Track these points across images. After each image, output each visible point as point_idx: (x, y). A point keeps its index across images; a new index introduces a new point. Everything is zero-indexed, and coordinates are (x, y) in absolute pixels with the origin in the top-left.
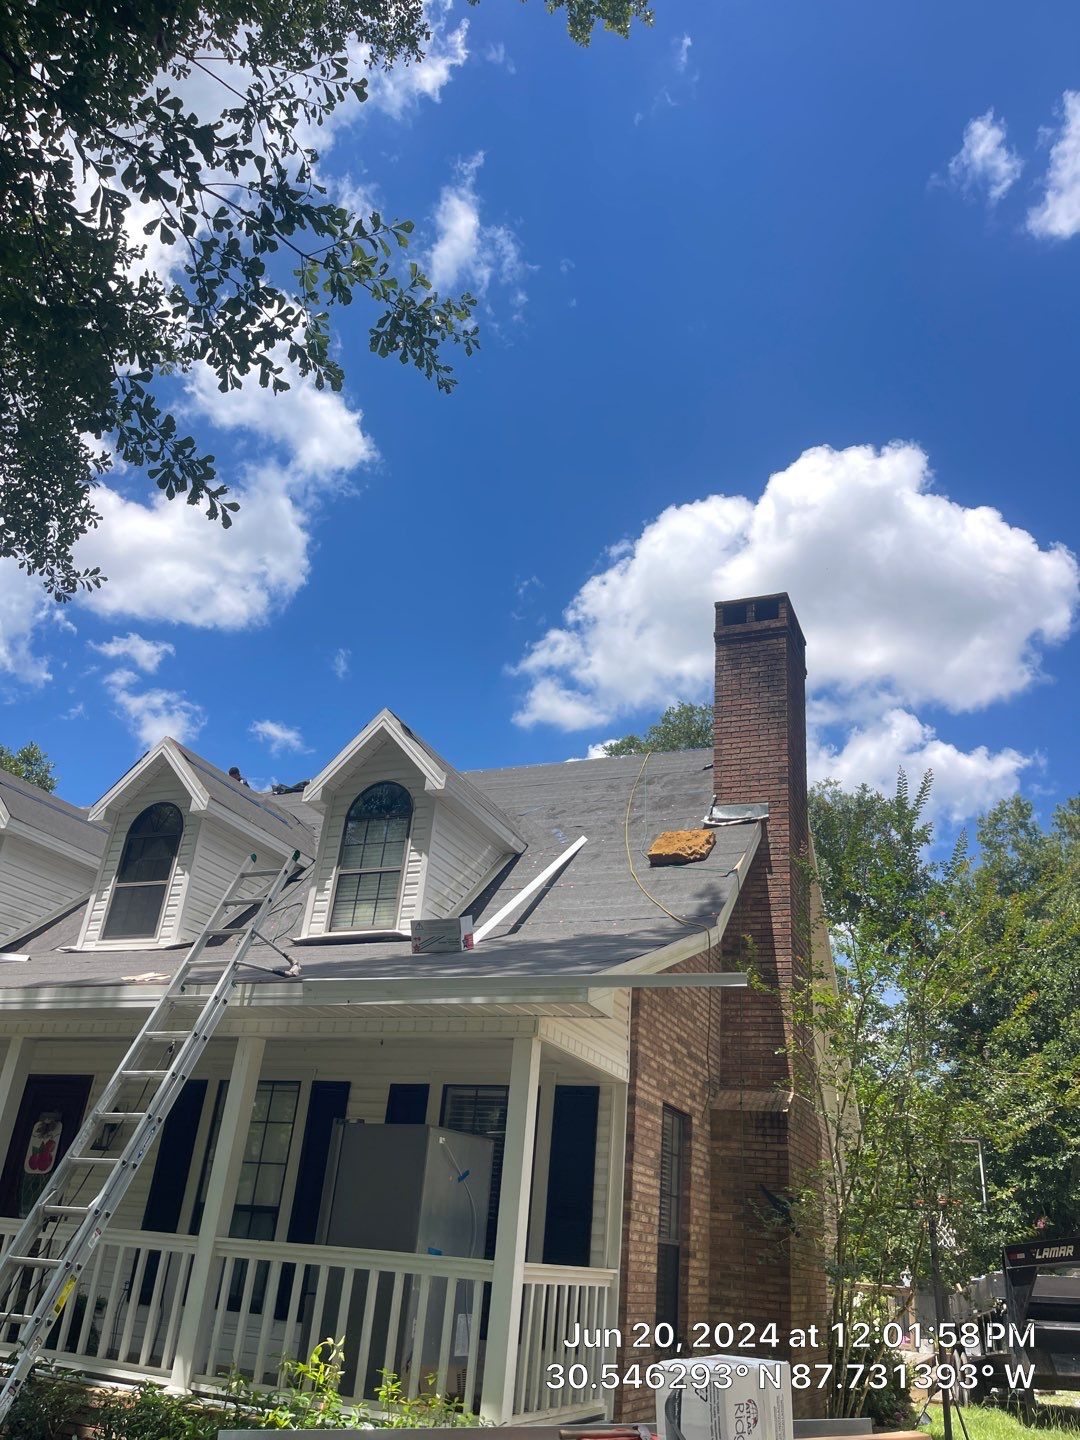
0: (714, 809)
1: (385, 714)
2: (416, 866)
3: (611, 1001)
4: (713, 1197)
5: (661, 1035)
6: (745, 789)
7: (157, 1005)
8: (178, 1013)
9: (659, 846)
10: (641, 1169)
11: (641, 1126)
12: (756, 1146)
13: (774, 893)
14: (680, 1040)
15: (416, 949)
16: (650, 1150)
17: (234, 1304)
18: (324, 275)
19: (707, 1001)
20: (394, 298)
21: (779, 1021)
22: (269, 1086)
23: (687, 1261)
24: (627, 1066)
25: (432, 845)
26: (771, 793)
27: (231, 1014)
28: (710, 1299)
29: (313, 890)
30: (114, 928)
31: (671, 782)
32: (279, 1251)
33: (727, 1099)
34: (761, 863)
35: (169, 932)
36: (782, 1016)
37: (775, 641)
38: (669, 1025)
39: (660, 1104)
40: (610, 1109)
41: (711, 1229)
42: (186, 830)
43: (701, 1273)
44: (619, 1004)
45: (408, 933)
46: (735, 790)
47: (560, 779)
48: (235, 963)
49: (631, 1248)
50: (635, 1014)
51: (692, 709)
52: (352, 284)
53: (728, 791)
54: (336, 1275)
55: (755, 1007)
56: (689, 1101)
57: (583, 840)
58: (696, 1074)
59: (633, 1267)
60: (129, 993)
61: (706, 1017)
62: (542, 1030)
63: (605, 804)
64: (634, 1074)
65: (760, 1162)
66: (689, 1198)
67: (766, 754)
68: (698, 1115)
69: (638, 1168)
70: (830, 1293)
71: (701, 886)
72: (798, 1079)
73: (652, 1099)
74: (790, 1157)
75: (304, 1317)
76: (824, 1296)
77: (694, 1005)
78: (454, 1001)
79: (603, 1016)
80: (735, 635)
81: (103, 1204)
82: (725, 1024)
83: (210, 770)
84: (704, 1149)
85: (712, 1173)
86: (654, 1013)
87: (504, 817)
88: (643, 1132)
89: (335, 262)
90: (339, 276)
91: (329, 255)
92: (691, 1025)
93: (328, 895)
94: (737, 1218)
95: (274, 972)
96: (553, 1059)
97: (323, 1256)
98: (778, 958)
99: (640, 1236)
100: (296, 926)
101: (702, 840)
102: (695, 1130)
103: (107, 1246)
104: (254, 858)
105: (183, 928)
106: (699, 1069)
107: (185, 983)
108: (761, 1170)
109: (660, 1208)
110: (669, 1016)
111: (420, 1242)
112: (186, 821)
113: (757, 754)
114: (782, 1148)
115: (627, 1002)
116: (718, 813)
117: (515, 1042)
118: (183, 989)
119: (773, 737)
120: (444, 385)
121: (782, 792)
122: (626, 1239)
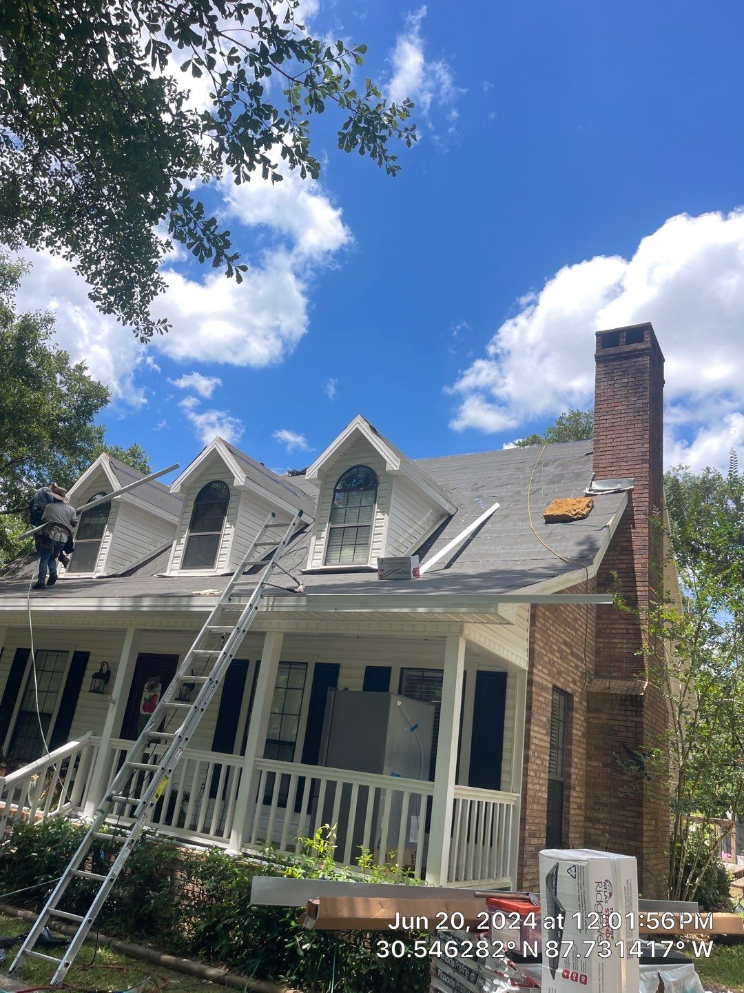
0: (593, 483)
1: (359, 419)
2: (381, 523)
3: (516, 613)
4: (588, 750)
5: (551, 639)
6: (616, 468)
7: (213, 610)
8: (227, 615)
9: (552, 509)
10: (536, 729)
11: (536, 700)
12: (620, 718)
13: (637, 543)
14: (565, 643)
15: (381, 577)
16: (543, 717)
17: (267, 801)
18: (304, 92)
19: (585, 617)
20: (354, 106)
21: (638, 633)
22: (286, 665)
23: (569, 792)
24: (527, 659)
25: (392, 509)
26: (636, 471)
27: (260, 617)
28: (586, 818)
29: (314, 538)
30: (188, 563)
31: (561, 465)
32: (296, 769)
33: (599, 685)
34: (627, 521)
35: (223, 565)
36: (640, 629)
37: (640, 359)
38: (557, 632)
39: (551, 686)
40: (515, 688)
41: (586, 771)
42: (232, 499)
43: (579, 801)
44: (520, 617)
45: (376, 567)
46: (608, 469)
47: (482, 463)
48: (262, 583)
49: (529, 781)
50: (533, 624)
51: (579, 414)
52: (324, 97)
53: (603, 470)
54: (331, 785)
55: (620, 622)
56: (572, 685)
57: (497, 506)
58: (576, 667)
59: (530, 793)
60: (196, 602)
61: (585, 628)
62: (466, 632)
63: (513, 481)
64: (532, 664)
65: (622, 729)
66: (570, 751)
67: (632, 442)
68: (578, 694)
69: (534, 728)
70: (673, 819)
71: (582, 537)
72: (650, 672)
73: (545, 683)
74: (645, 726)
75: (311, 810)
76: (669, 821)
77: (576, 620)
78: (405, 610)
79: (509, 623)
80: (609, 355)
81: (184, 732)
82: (599, 634)
83: (245, 458)
84: (582, 718)
85: (588, 734)
86: (547, 624)
87: (440, 489)
88: (539, 704)
89: (312, 81)
90: (315, 92)
91: (307, 76)
92: (574, 634)
93: (323, 541)
94: (605, 765)
95: (287, 589)
96: (474, 652)
97: (324, 773)
98: (638, 589)
99: (536, 773)
100: (303, 561)
101: (583, 505)
102: (576, 705)
103: (189, 760)
104: (273, 515)
105: (232, 562)
106: (579, 663)
107: (230, 596)
108: (623, 734)
109: (550, 755)
110: (557, 626)
111: (385, 768)
112: (232, 492)
113: (626, 443)
114: (639, 719)
115: (527, 615)
116: (595, 486)
117: (447, 639)
118: (230, 600)
119: (638, 430)
120: (391, 171)
121: (644, 470)
122: (526, 775)
